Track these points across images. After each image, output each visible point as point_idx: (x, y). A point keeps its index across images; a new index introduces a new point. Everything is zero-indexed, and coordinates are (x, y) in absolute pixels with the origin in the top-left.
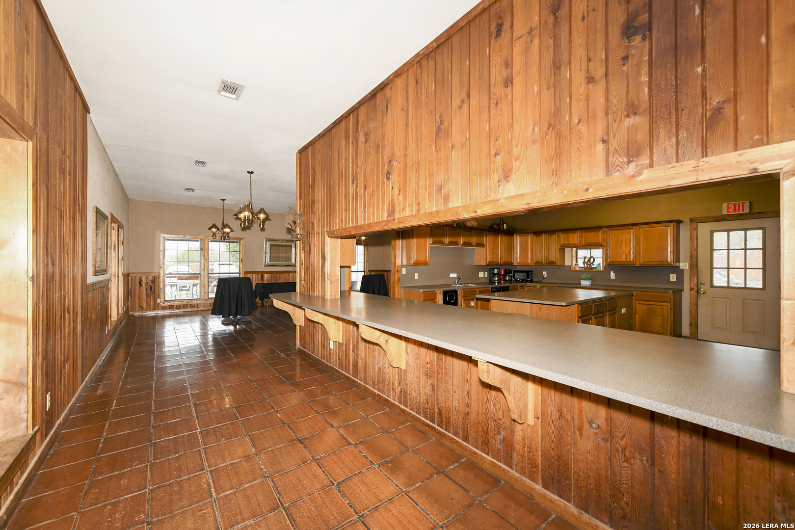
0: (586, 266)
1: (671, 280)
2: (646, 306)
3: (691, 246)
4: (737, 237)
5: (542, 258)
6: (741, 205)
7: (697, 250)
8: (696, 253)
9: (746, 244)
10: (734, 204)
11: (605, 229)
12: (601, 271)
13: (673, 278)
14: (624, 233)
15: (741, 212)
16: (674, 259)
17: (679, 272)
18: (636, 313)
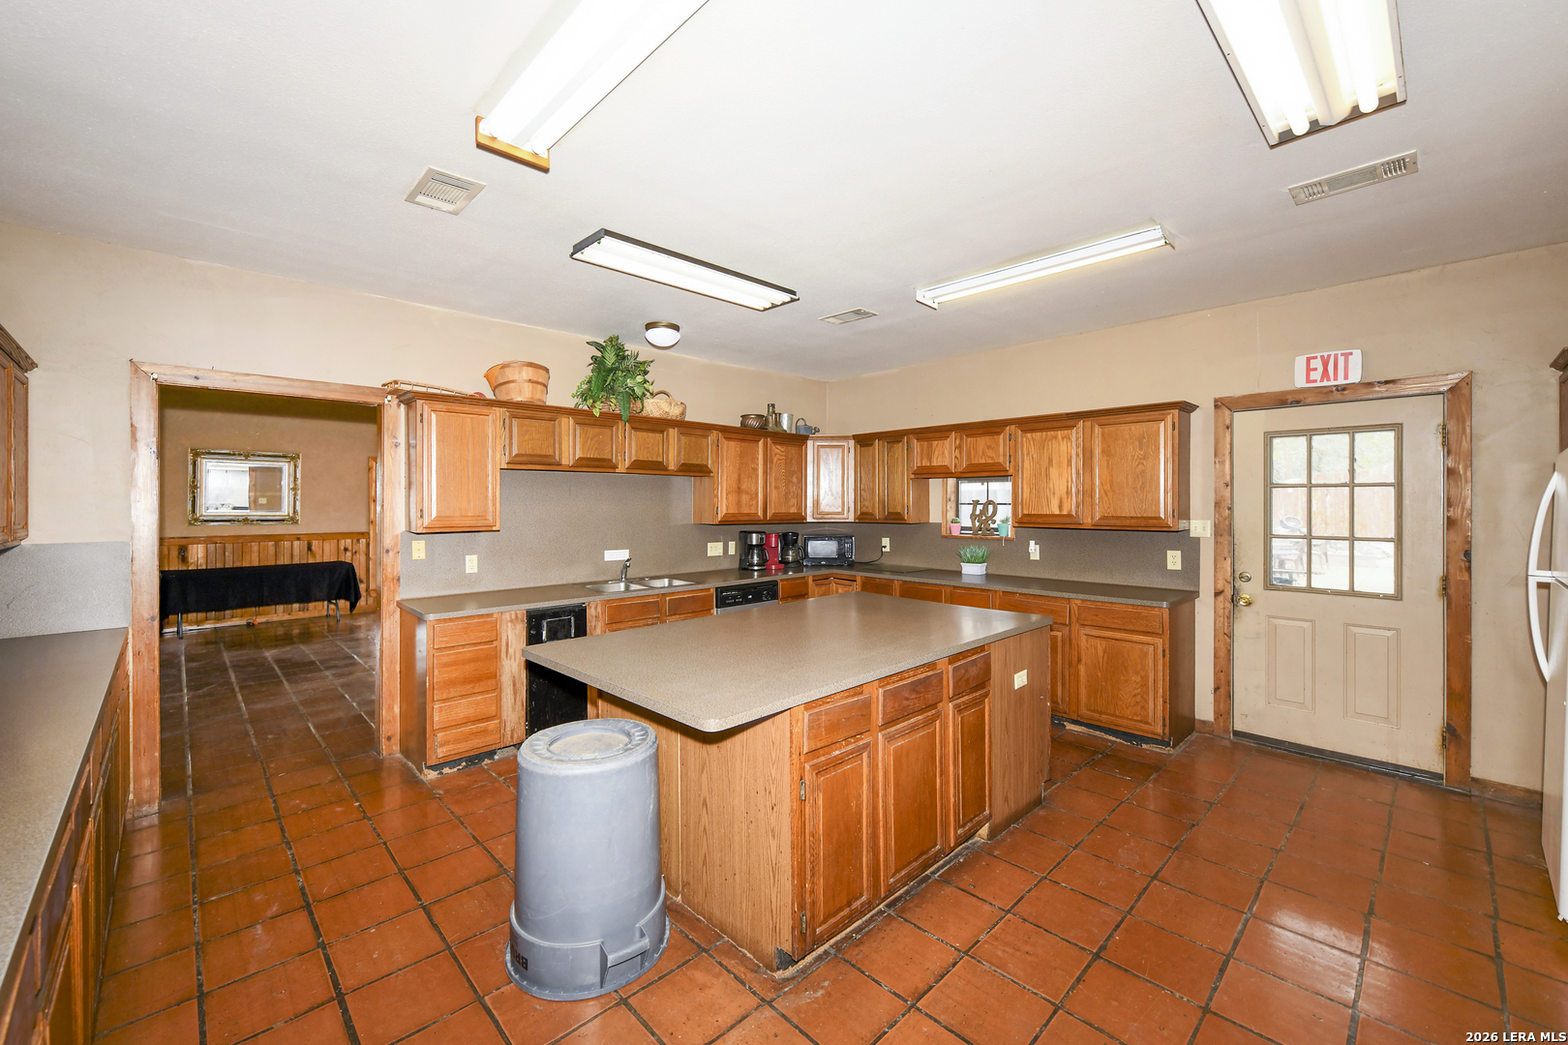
0: (977, 524)
1: (1170, 566)
2: (1104, 642)
3: (1219, 476)
4: (1332, 449)
5: (874, 504)
6: (1341, 360)
7: (1230, 484)
8: (1228, 494)
9: (1352, 471)
10: (1322, 357)
11: (1013, 427)
12: (1007, 540)
13: (1174, 560)
14: (1056, 437)
15: (1341, 381)
16: (1173, 511)
17: (1191, 548)
18: (1079, 660)
